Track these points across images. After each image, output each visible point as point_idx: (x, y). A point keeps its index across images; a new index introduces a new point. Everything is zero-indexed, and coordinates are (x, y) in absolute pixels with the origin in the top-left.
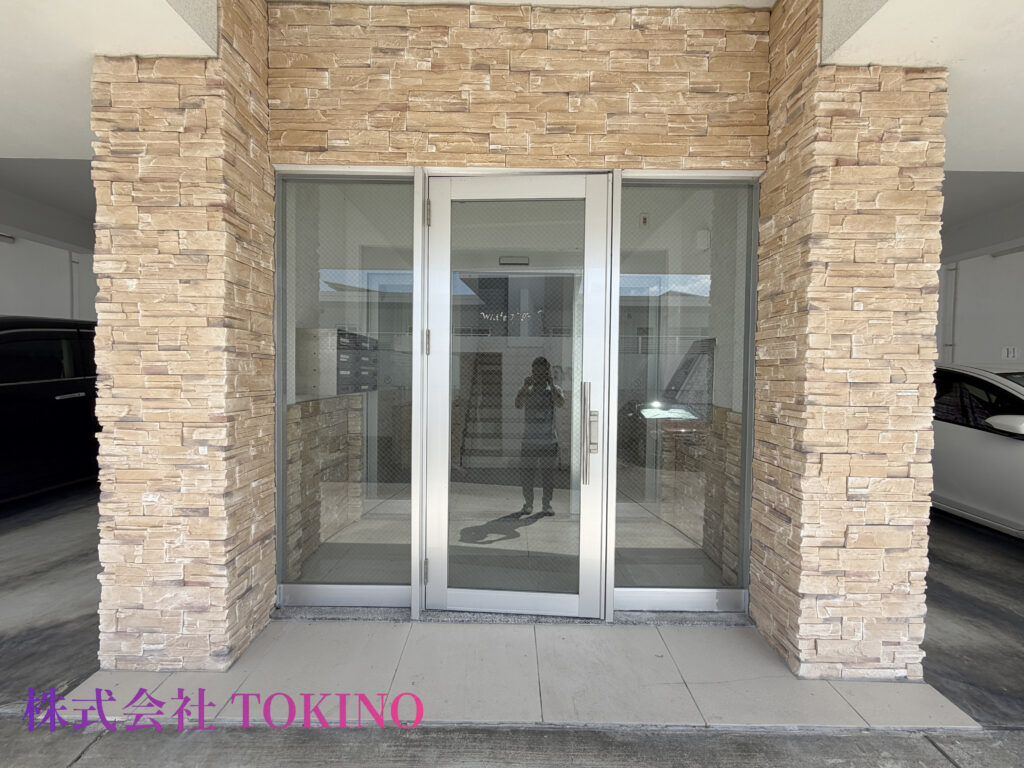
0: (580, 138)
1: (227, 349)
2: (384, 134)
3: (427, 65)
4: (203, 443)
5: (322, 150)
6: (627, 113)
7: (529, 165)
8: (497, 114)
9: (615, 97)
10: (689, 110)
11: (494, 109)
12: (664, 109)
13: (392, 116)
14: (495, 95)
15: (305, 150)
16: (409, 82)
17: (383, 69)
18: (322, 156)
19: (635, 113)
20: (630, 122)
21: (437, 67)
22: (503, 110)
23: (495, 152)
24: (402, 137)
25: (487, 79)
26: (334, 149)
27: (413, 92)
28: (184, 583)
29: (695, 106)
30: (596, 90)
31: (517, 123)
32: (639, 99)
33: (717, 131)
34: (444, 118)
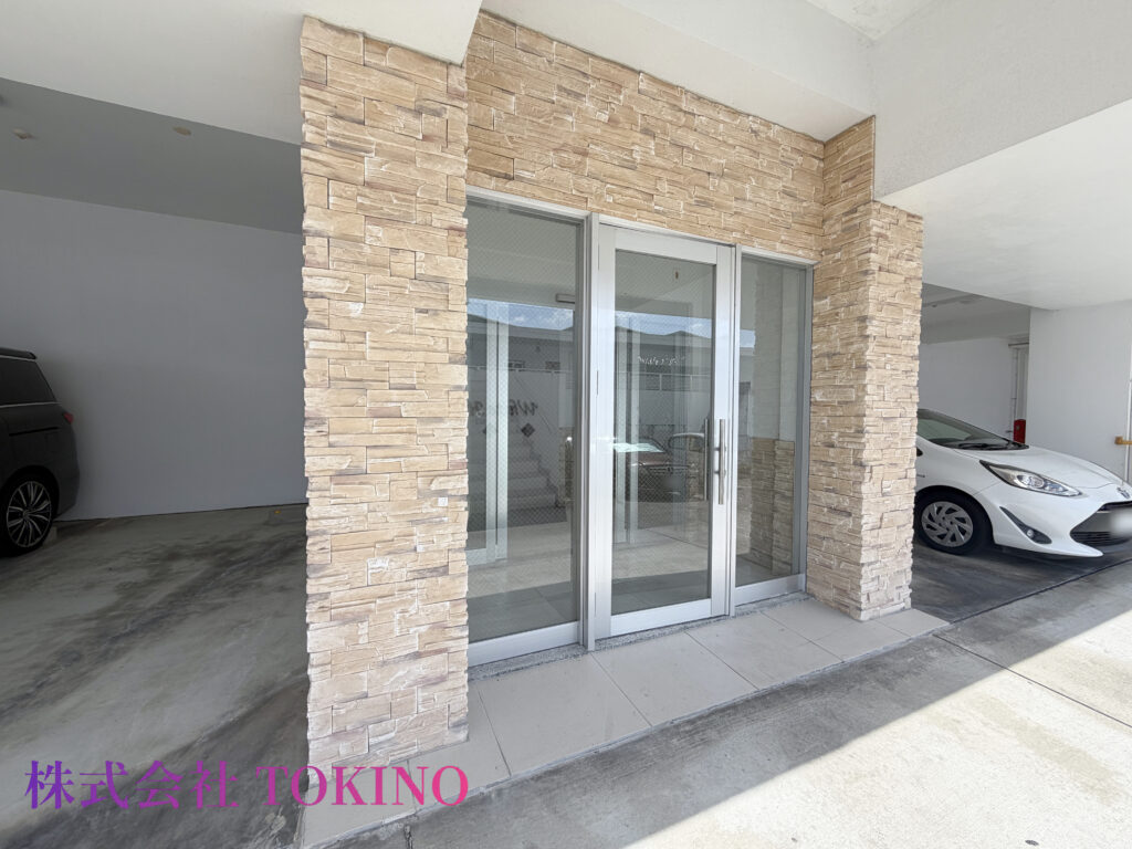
0: (717, 213)
1: (468, 389)
2: (567, 174)
3: (605, 118)
4: (442, 493)
5: (509, 178)
6: (744, 200)
7: (683, 230)
8: (660, 178)
9: (739, 185)
10: (782, 207)
11: (658, 173)
12: (768, 203)
13: (575, 158)
14: (659, 161)
15: (492, 174)
16: (590, 129)
17: (567, 110)
18: (510, 185)
19: (750, 201)
20: (748, 207)
21: (612, 122)
22: (665, 176)
23: (657, 212)
24: (584, 182)
25: (652, 144)
26: (521, 179)
27: (595, 140)
28: (417, 655)
29: (786, 204)
30: (728, 176)
31: (675, 190)
32: (753, 191)
33: (796, 226)
34: (618, 171)
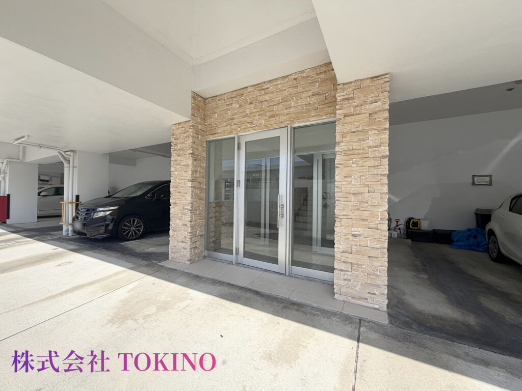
0: (277, 118)
1: (191, 187)
2: (228, 127)
3: (238, 106)
4: (186, 209)
5: (215, 134)
6: (292, 107)
7: (264, 128)
8: (255, 116)
9: (288, 103)
10: (311, 102)
11: (254, 114)
12: (303, 103)
13: (230, 122)
14: (254, 110)
15: (212, 134)
16: (234, 112)
17: (228, 110)
18: (215, 135)
19: (294, 107)
20: (292, 110)
21: (241, 106)
22: (257, 114)
23: (254, 127)
24: (232, 127)
25: (253, 106)
26: (217, 133)
27: (235, 114)
28: (183, 242)
29: (315, 99)
30: (281, 102)
31: (260, 117)
32: (296, 102)
33: (321, 107)
34: (242, 119)
